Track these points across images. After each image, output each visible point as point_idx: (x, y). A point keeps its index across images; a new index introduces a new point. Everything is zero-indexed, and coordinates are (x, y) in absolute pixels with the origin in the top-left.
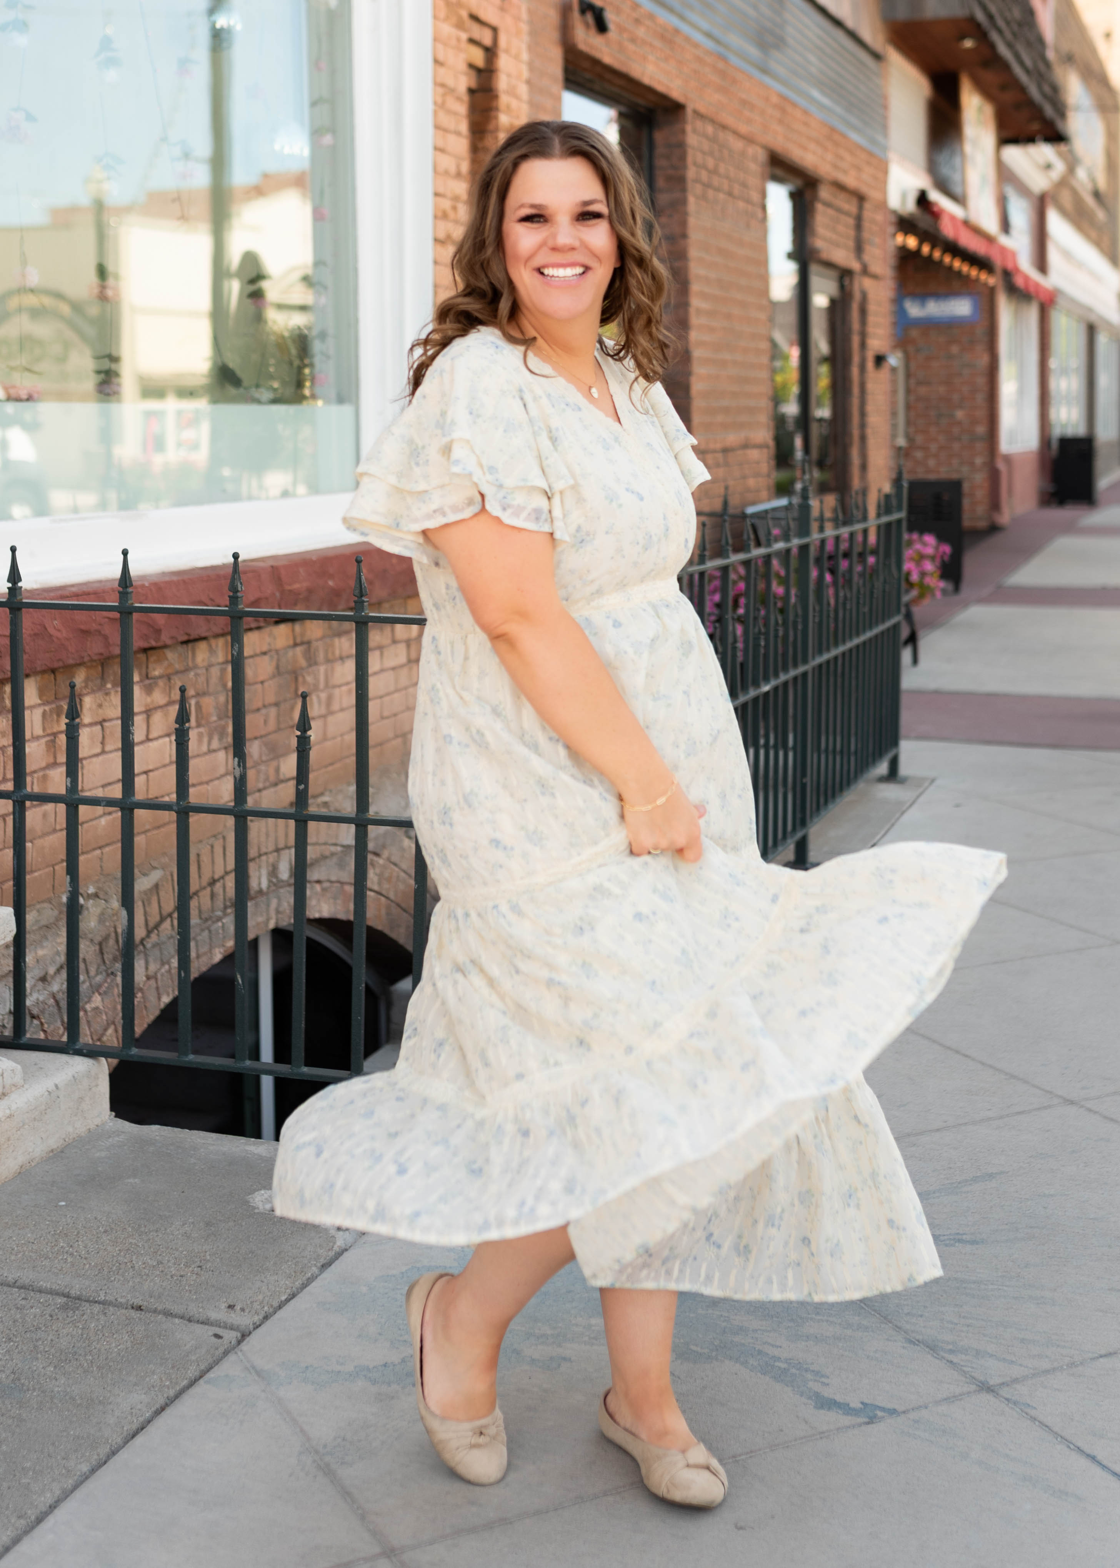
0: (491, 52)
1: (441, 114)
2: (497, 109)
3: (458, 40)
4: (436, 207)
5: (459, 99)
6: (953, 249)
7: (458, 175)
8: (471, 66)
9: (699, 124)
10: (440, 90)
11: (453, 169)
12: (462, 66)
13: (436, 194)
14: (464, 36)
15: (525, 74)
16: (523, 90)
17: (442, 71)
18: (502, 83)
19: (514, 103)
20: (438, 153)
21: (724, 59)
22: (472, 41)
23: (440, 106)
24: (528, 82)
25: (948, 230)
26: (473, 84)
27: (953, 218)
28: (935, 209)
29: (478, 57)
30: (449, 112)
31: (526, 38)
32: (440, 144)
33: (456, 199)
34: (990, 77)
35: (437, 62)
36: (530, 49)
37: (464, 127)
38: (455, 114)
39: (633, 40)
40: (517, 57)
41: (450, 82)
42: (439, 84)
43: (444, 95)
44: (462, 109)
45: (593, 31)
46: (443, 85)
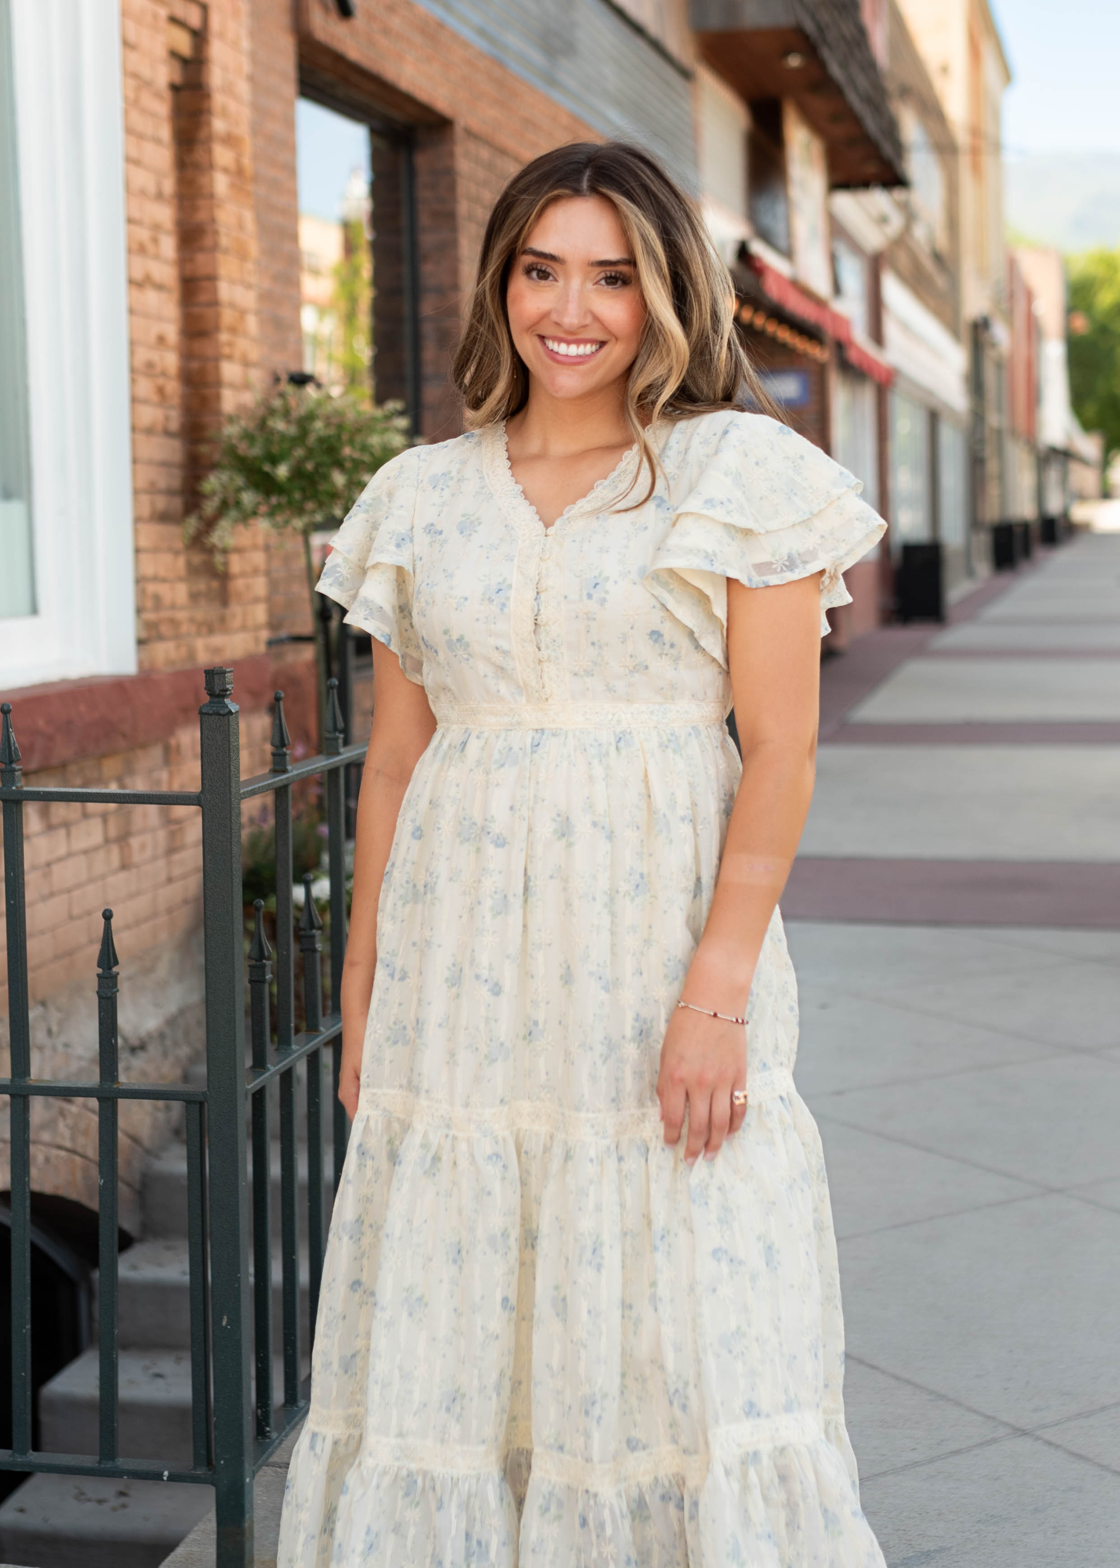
0: (200, 36)
1: (135, 116)
2: (209, 112)
3: (155, 16)
4: (130, 237)
5: (157, 95)
6: (779, 315)
7: (159, 196)
8: (174, 54)
9: (472, 146)
10: (132, 82)
11: (152, 188)
12: (161, 52)
13: (130, 221)
14: (163, 12)
15: (246, 67)
16: (243, 88)
17: (133, 56)
18: (216, 77)
19: (232, 106)
20: (132, 168)
21: (500, 63)
22: (174, 20)
23: (132, 104)
24: (251, 79)
25: (773, 290)
26: (178, 78)
27: (779, 277)
28: (758, 265)
29: (183, 43)
30: (144, 111)
31: (245, 20)
32: (134, 154)
33: (156, 227)
34: (820, 104)
35: (126, 44)
36: (253, 35)
37: (165, 132)
38: (153, 115)
39: (386, 31)
40: (235, 44)
41: (145, 71)
42: (130, 74)
43: (138, 89)
44: (162, 108)
45: (334, 15)
46: (135, 76)
